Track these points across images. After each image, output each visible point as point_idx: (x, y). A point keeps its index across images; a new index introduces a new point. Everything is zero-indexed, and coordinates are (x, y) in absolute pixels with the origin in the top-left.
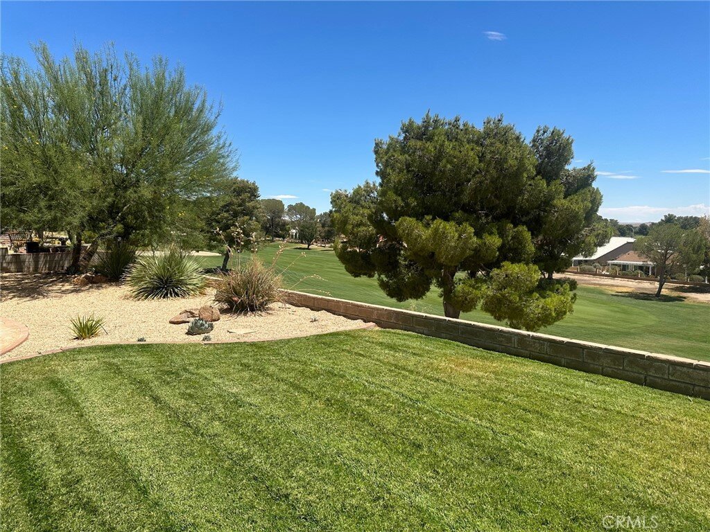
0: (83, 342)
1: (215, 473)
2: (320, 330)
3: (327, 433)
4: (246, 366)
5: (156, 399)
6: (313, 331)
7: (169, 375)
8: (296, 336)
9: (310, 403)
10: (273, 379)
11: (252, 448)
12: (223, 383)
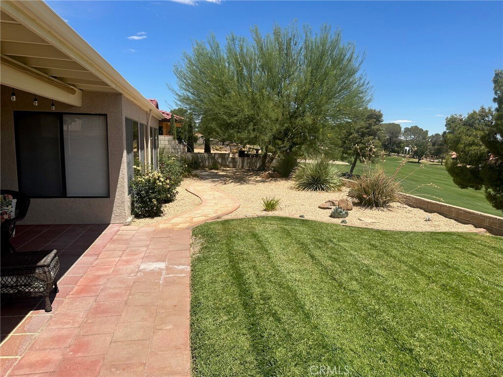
0: (268, 213)
1: (355, 318)
2: (434, 228)
3: (444, 311)
4: (374, 247)
5: (312, 257)
6: (427, 228)
7: (321, 242)
8: (413, 230)
9: (428, 284)
10: (395, 260)
11: (382, 307)
12: (357, 255)
